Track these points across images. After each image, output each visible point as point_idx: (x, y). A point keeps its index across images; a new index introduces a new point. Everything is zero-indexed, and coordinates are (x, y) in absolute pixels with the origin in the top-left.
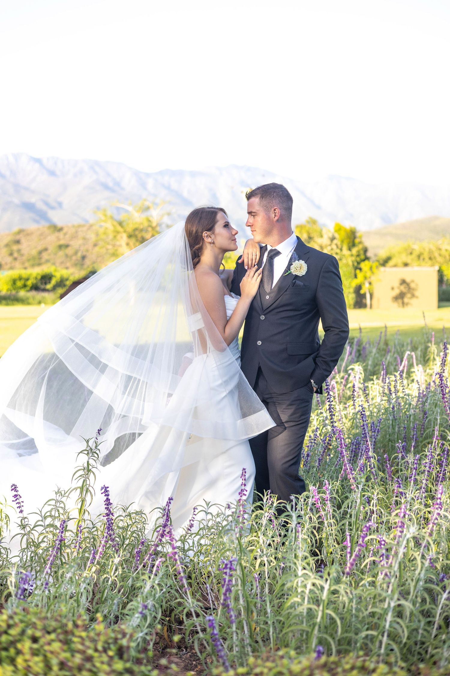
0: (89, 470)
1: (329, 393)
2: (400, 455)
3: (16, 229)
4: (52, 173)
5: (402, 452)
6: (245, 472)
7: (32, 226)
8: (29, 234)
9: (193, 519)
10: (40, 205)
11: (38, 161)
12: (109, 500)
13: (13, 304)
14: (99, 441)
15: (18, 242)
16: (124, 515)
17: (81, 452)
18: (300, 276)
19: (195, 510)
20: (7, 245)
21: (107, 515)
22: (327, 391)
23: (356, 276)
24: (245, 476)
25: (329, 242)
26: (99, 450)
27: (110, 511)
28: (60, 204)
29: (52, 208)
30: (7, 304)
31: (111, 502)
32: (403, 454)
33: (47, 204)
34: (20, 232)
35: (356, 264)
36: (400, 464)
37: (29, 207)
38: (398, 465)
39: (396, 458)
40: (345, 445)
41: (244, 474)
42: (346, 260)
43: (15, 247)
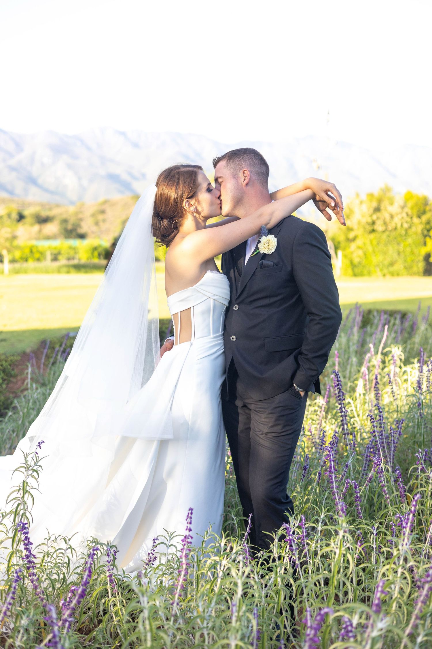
0: (25, 492)
1: (340, 389)
2: (420, 467)
3: (101, 199)
4: (136, 145)
5: (422, 464)
6: (192, 513)
7: (116, 197)
8: (113, 204)
9: (152, 551)
10: (125, 177)
11: (123, 134)
12: (29, 539)
13: (92, 272)
14: (40, 456)
15: (103, 212)
16: (65, 548)
17: (16, 470)
18: (270, 253)
19: (156, 541)
20: (93, 215)
21: (27, 557)
22: (338, 387)
23: (425, 244)
24: (191, 518)
25: (399, 210)
26: (41, 466)
27: (30, 552)
28: (144, 175)
29: (136, 179)
30: (86, 272)
31: (31, 540)
32: (423, 466)
33: (131, 174)
34: (105, 202)
35: (426, 232)
36: (419, 478)
37: (113, 178)
38: (417, 479)
39: (416, 469)
40: (334, 469)
41: (190, 515)
42: (416, 228)
43: (100, 217)
